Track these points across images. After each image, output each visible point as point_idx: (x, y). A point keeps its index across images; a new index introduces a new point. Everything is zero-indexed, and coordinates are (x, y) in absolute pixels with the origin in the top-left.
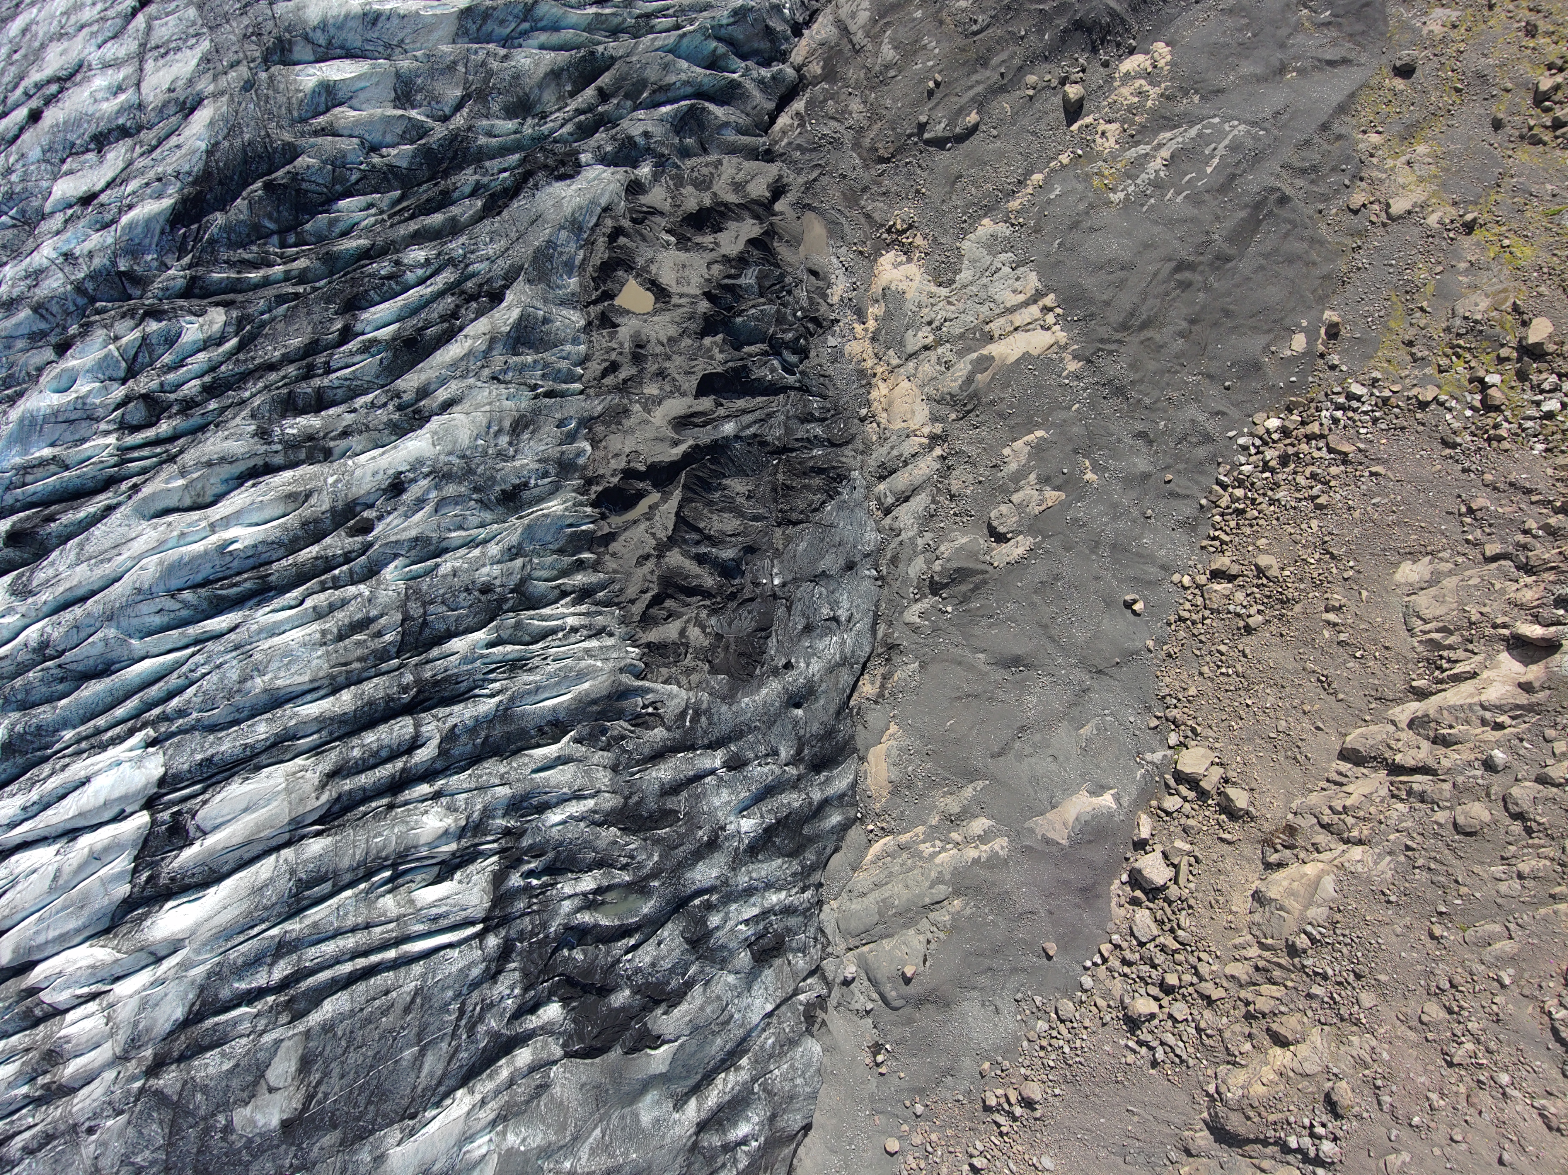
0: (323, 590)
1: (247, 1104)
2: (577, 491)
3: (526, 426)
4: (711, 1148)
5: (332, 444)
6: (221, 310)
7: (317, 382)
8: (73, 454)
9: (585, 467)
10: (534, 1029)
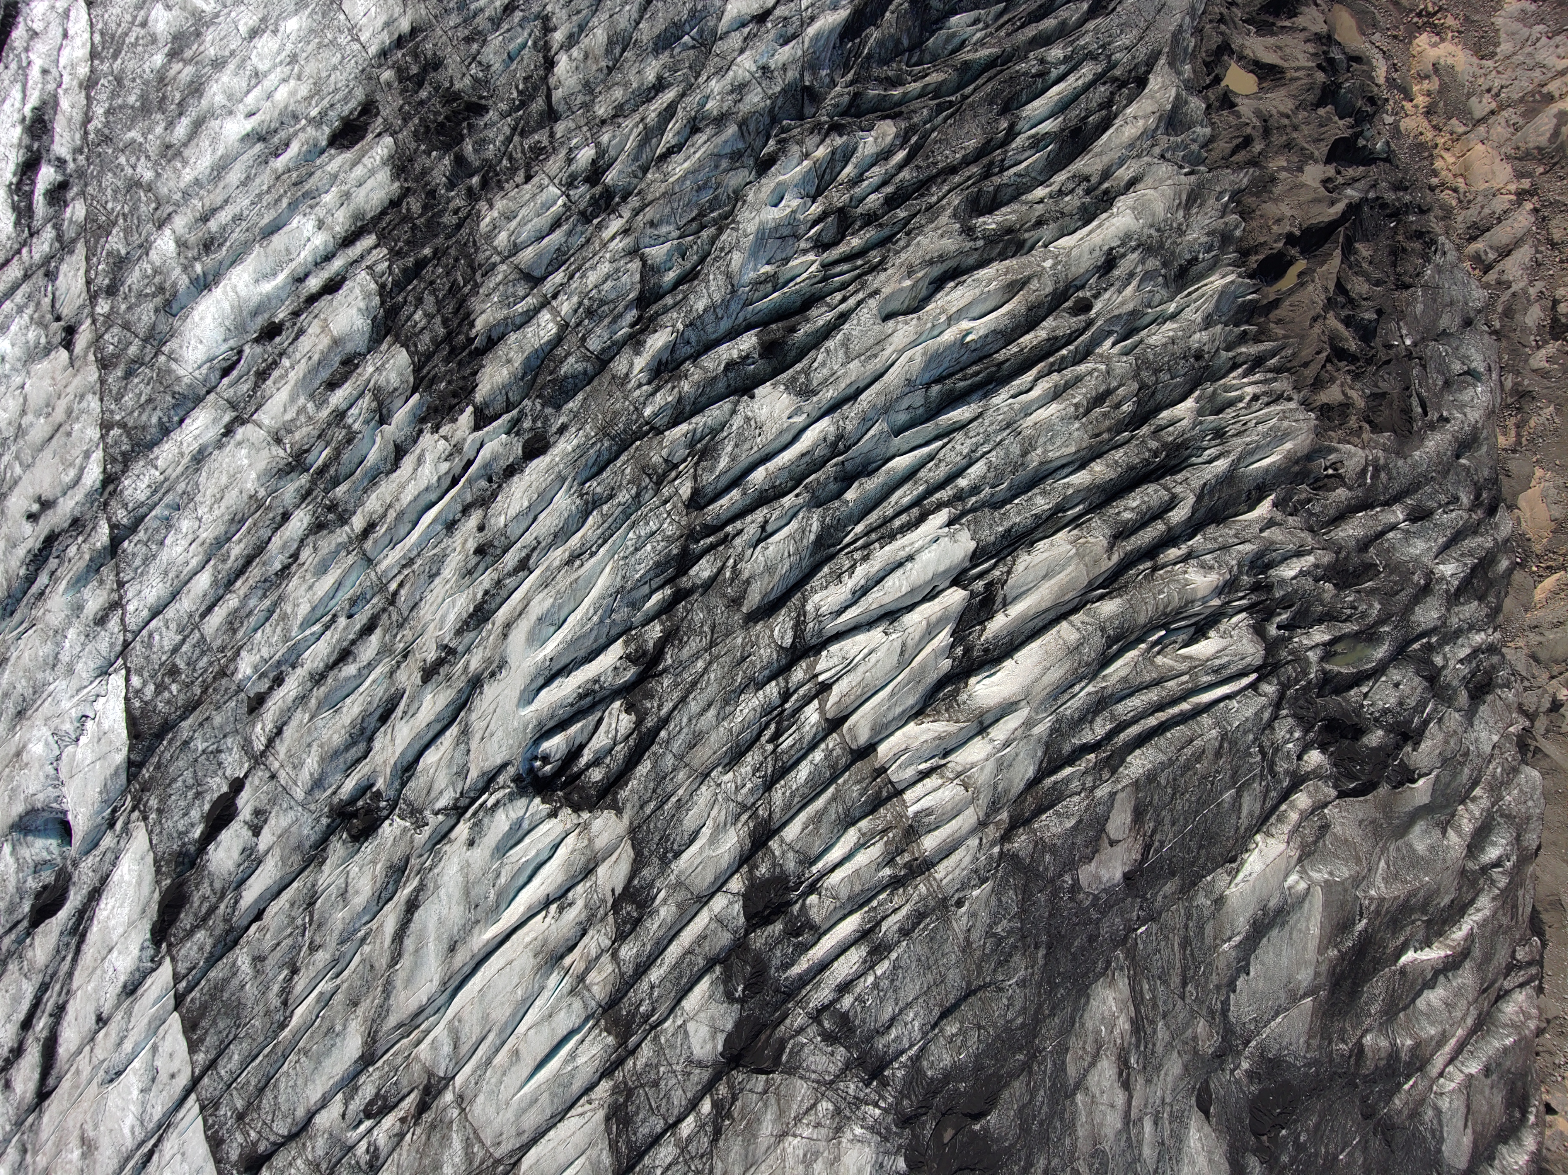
0: (1050, 373)
1: (1091, 860)
2: (1235, 264)
3: (1195, 201)
4: (1473, 872)
5: (1026, 235)
6: (889, 122)
7: (997, 180)
8: (786, 272)
9: (1241, 239)
10: (1308, 774)
